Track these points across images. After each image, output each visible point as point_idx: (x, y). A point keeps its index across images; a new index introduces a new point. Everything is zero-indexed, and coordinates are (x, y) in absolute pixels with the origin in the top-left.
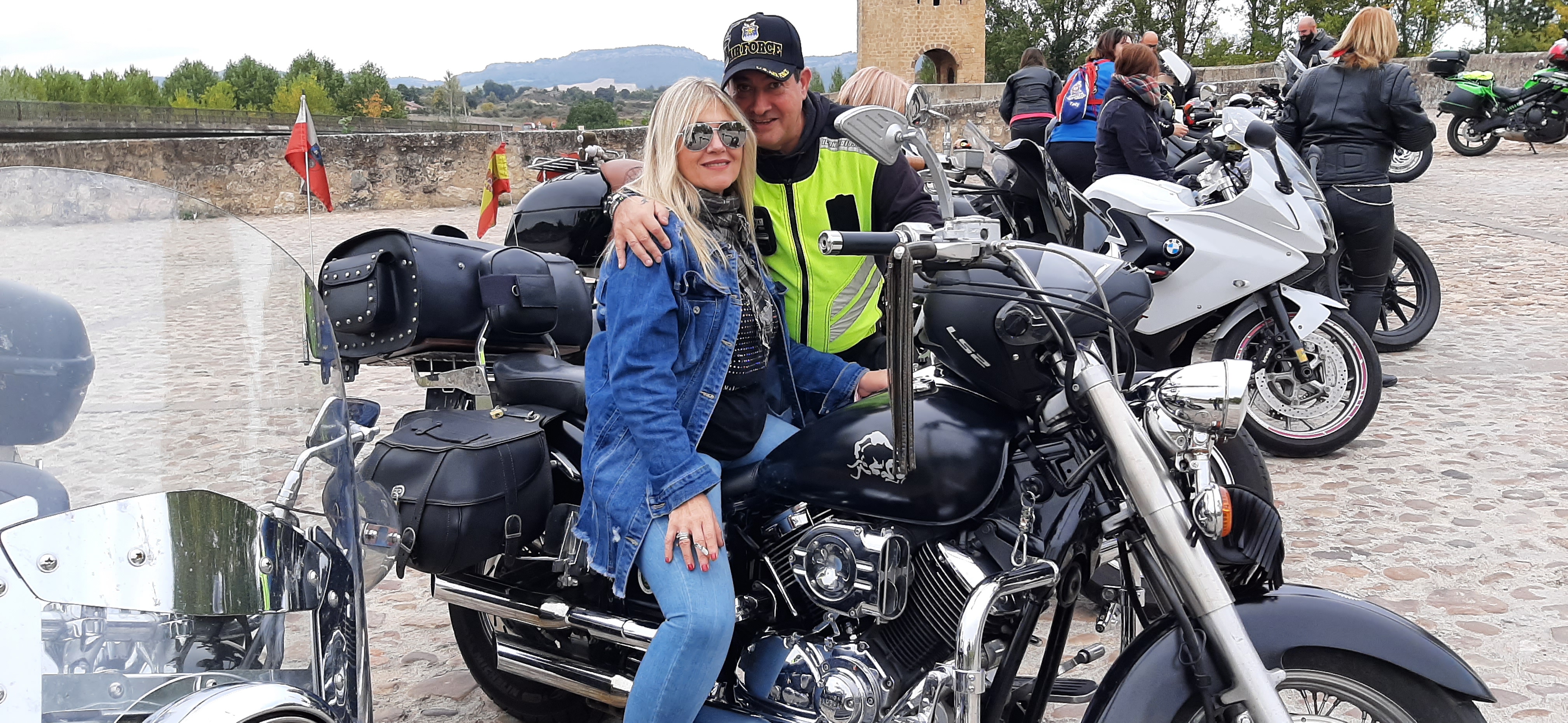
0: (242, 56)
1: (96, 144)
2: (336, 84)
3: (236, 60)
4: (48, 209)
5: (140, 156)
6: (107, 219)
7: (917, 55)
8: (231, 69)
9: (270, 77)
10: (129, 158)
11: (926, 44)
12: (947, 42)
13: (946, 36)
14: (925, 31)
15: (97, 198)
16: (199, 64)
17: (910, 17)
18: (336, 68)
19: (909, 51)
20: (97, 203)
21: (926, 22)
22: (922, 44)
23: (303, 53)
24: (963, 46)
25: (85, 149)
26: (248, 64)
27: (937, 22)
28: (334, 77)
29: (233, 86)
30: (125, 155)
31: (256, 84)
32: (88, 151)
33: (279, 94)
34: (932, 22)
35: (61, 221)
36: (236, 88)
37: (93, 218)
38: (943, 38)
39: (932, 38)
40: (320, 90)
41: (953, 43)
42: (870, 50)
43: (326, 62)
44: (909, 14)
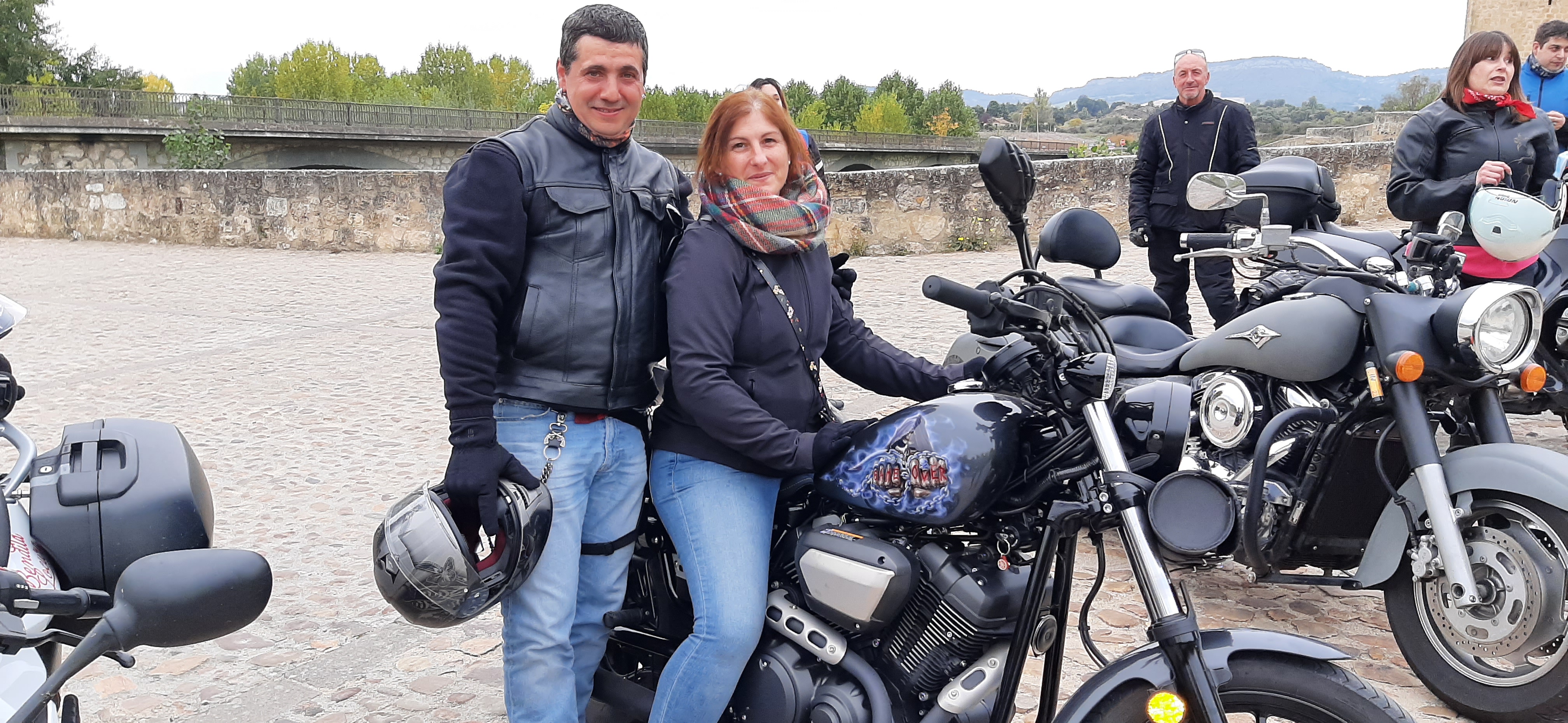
0: (837, 77)
1: (367, 173)
2: (916, 102)
3: (833, 80)
4: (329, 235)
5: (402, 187)
6: (376, 249)
8: (828, 88)
9: (859, 95)
10: (393, 189)
15: (370, 228)
16: (803, 84)
18: (918, 87)
20: (368, 233)
23: (891, 73)
25: (359, 178)
26: (842, 82)
28: (914, 95)
29: (827, 104)
30: (390, 186)
31: (847, 103)
32: (362, 180)
33: (862, 112)
35: (340, 248)
36: (829, 107)
37: (366, 247)
40: (899, 108)
43: (910, 82)
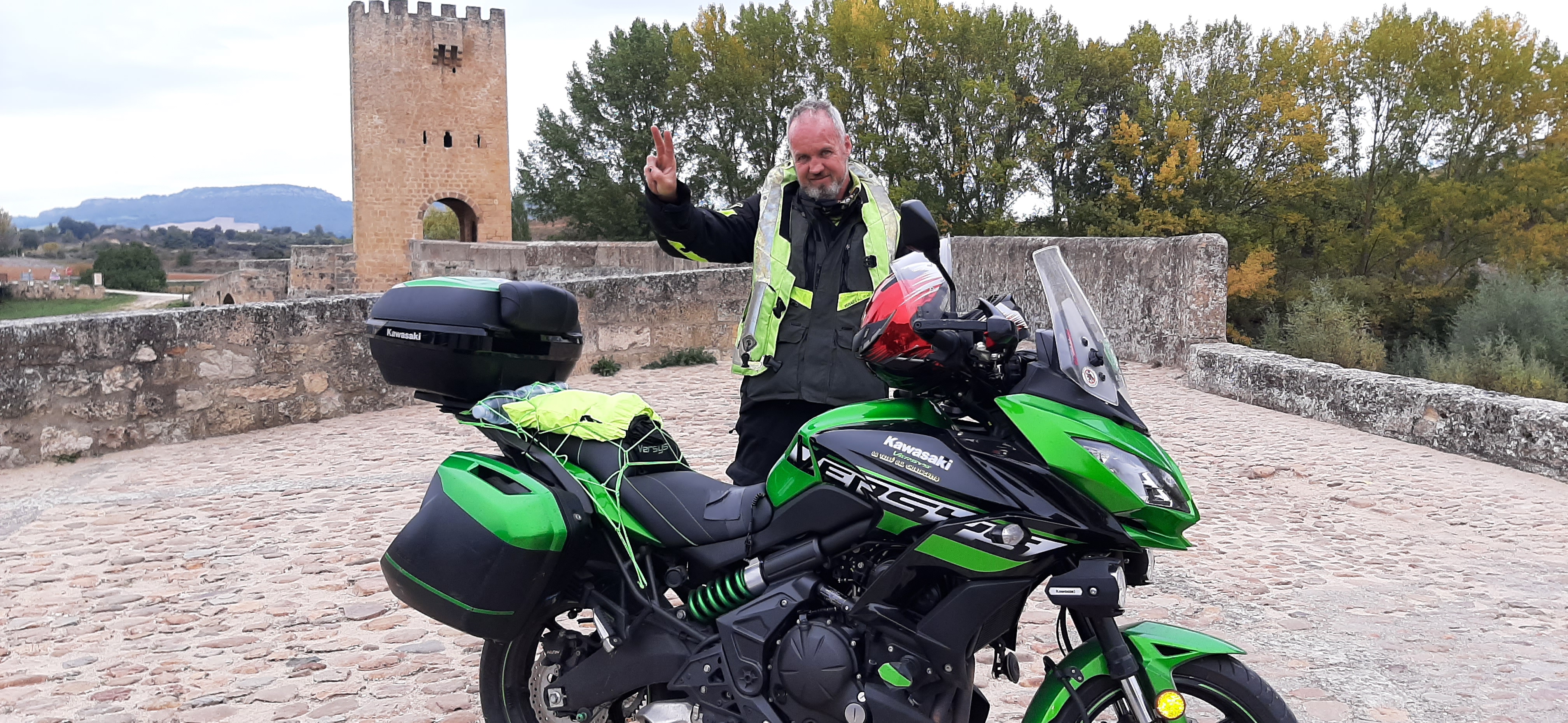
7: (424, 204)
11: (436, 191)
12: (463, 190)
13: (461, 183)
14: (433, 176)
17: (414, 159)
19: (414, 200)
21: (435, 166)
22: (430, 192)
24: (483, 196)
27: (449, 166)
34: (442, 166)
38: (458, 186)
39: (444, 185)
41: (470, 192)
42: (366, 196)
44: (413, 156)
